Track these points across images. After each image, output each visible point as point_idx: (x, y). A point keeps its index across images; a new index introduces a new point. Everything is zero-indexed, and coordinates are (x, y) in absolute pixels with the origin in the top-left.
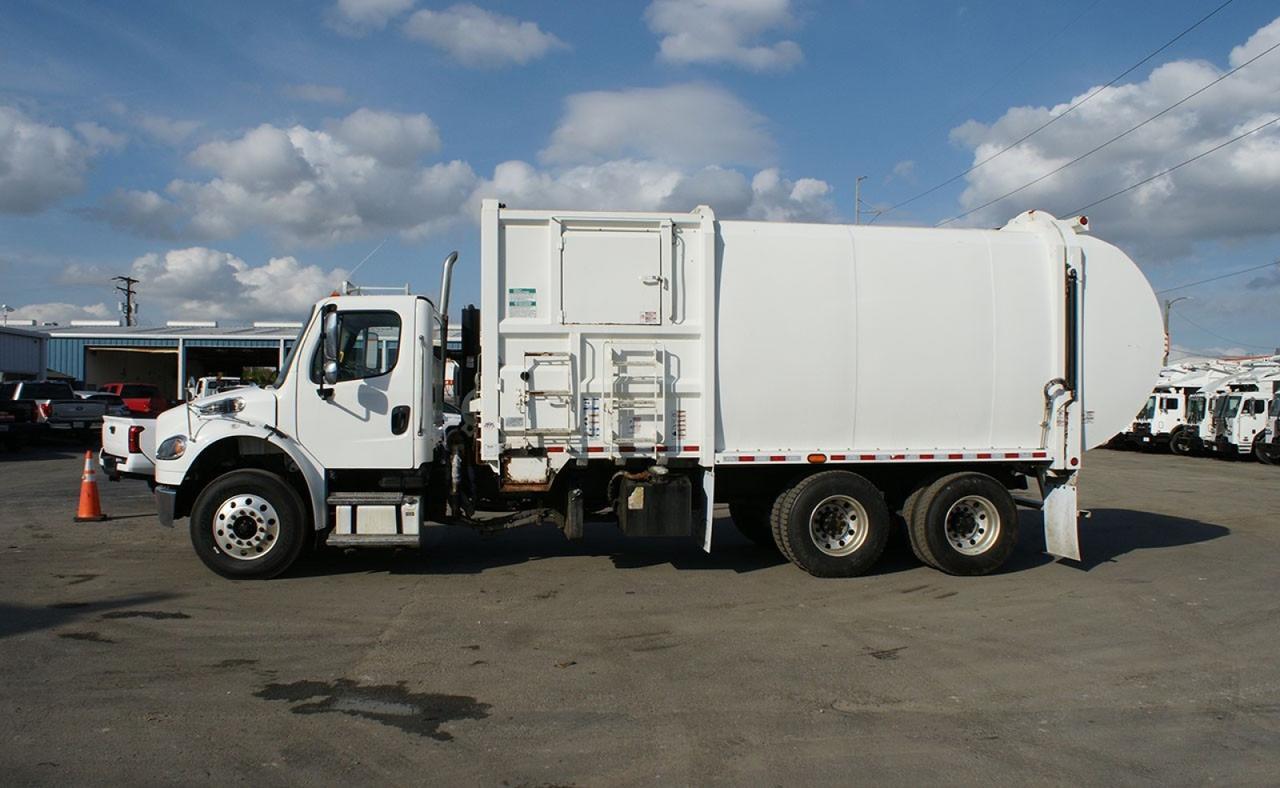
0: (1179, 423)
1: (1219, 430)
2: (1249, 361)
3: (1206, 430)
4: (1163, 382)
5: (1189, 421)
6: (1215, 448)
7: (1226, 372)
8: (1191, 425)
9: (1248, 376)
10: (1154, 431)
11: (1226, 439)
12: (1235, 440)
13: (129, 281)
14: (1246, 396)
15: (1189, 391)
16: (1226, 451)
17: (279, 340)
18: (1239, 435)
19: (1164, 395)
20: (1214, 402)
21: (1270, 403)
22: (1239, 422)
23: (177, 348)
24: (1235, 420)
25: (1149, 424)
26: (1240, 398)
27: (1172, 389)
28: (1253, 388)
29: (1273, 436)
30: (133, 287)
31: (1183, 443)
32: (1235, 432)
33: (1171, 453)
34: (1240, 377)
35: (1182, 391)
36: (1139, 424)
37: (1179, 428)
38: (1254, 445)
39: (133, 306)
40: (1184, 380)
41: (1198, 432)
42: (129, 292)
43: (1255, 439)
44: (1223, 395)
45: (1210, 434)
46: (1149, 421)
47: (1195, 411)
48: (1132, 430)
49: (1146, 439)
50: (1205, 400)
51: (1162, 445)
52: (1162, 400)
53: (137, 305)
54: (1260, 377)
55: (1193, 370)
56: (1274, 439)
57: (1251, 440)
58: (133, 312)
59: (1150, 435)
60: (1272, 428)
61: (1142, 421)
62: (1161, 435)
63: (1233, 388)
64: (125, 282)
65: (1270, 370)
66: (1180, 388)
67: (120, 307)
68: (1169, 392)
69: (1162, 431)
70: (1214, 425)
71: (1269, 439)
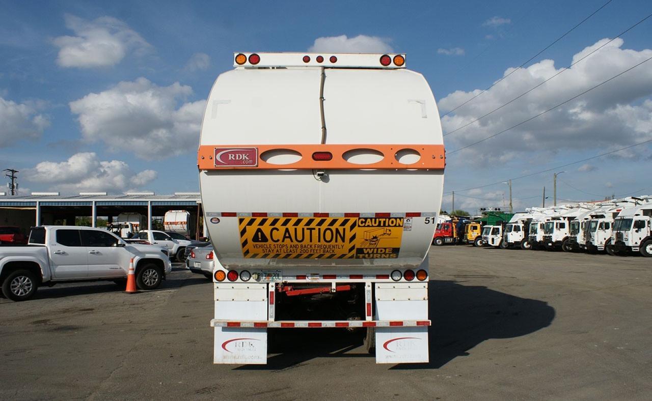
0: (566, 235)
1: (587, 239)
2: (599, 203)
3: (580, 239)
4: (557, 215)
5: (571, 234)
6: (586, 248)
7: (588, 209)
8: (573, 236)
9: (600, 210)
10: (554, 240)
11: (591, 243)
12: (596, 243)
13: (13, 171)
14: (600, 220)
15: (570, 219)
16: (591, 249)
17: (92, 202)
18: (598, 241)
19: (558, 221)
20: (584, 224)
21: (612, 224)
22: (597, 234)
23: (35, 207)
24: (595, 233)
25: (551, 236)
26: (597, 222)
27: (561, 218)
28: (602, 216)
29: (615, 241)
30: (15, 174)
31: (569, 246)
32: (596, 239)
33: (563, 251)
34: (597, 211)
35: (566, 219)
36: (546, 237)
37: (567, 238)
38: (606, 246)
39: (15, 185)
40: (567, 213)
41: (576, 240)
42: (13, 177)
43: (606, 242)
44: (588, 220)
45: (583, 241)
46: (551, 235)
47: (574, 229)
48: (542, 240)
49: (550, 244)
50: (579, 223)
51: (558, 247)
52: (557, 223)
53: (17, 185)
54: (607, 211)
55: (572, 208)
56: (616, 242)
57: (604, 243)
58: (15, 188)
59: (552, 242)
60: (614, 237)
61: (547, 235)
62: (558, 242)
63: (592, 216)
64: (11, 172)
65: (611, 207)
66: (566, 218)
67: (8, 185)
68: (560, 220)
69: (558, 240)
70: (584, 236)
71: (613, 243)
